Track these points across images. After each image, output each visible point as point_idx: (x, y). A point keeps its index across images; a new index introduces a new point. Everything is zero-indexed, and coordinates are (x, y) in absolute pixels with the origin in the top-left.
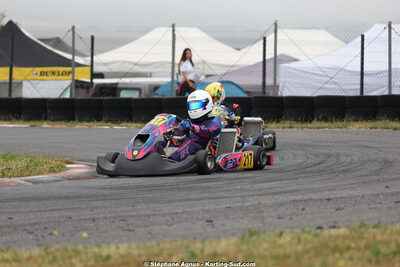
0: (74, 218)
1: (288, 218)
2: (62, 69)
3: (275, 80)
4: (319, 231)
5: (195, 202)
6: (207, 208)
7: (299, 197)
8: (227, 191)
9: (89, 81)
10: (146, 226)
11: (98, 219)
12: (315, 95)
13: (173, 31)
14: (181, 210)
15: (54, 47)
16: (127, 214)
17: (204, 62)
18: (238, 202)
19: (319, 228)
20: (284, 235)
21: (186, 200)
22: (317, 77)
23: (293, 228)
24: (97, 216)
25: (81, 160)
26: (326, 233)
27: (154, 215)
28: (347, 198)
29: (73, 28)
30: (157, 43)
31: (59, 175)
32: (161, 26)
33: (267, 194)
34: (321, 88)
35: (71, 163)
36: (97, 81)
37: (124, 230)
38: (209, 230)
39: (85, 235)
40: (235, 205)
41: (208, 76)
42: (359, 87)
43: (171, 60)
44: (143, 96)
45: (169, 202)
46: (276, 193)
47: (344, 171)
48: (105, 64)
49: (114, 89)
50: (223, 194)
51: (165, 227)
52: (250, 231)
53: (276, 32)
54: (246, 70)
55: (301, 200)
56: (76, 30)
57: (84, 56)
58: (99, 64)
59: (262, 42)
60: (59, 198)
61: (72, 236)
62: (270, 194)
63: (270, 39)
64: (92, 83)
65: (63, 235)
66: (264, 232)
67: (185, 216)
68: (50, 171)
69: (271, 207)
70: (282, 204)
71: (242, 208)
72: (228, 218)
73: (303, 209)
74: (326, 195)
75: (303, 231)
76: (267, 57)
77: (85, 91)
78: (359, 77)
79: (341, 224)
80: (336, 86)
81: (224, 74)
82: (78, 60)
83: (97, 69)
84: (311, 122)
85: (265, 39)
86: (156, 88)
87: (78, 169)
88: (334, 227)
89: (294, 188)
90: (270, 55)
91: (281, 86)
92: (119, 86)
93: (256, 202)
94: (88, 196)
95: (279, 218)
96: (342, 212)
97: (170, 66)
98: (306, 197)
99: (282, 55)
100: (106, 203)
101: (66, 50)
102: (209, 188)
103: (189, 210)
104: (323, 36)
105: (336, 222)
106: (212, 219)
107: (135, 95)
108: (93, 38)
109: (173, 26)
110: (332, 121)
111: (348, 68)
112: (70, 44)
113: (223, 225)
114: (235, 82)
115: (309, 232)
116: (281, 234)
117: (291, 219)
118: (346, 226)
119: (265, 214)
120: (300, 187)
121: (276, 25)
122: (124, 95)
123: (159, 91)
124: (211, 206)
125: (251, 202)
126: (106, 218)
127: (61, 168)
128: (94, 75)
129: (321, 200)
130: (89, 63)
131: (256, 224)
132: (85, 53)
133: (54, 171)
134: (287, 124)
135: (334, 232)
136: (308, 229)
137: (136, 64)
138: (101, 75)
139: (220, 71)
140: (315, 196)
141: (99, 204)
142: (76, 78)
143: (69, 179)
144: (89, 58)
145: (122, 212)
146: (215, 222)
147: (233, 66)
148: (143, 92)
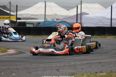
0: (10, 69)
1: (85, 69)
2: (6, 16)
3: (81, 21)
4: (96, 74)
5: (53, 63)
6: (57, 65)
7: (89, 62)
8: (64, 59)
9: (15, 21)
10: (36, 71)
11: (19, 69)
12: (95, 26)
13: (45, 3)
14: (48, 66)
15: (3, 9)
16: (29, 67)
17: (56, 15)
18: (68, 64)
19: (96, 73)
20: (84, 75)
21: (50, 63)
22: (96, 20)
23: (87, 72)
24: (18, 68)
25: (12, 48)
26: (99, 74)
27: (38, 68)
28: (106, 62)
29: (10, 2)
30: (39, 8)
31: (5, 54)
32: (41, 2)
33: (78, 61)
34: (97, 24)
35: (9, 49)
36: (18, 21)
37: (28, 73)
38: (58, 73)
39: (14, 74)
40: (67, 64)
41: (57, 19)
42: (110, 24)
43: (44, 14)
44: (34, 26)
45: (44, 63)
46: (81, 60)
47: (105, 53)
48: (21, 15)
49: (24, 24)
50: (62, 61)
51: (42, 72)
52: (72, 73)
53: (81, 4)
54: (71, 17)
55: (89, 63)
56: (11, 3)
57: (14, 12)
58: (19, 15)
59: (76, 8)
60: (5, 61)
61: (9, 75)
62: (79, 61)
63: (79, 6)
64: (16, 21)
65: (6, 74)
66: (77, 74)
67: (49, 68)
68: (2, 52)
69: (79, 65)
70: (83, 64)
71: (69, 66)
72: (64, 69)
73: (91, 66)
74: (99, 61)
75: (91, 74)
76: (78, 13)
77: (14, 24)
78: (110, 20)
79: (104, 71)
80: (102, 23)
81: (63, 19)
82: (12, 13)
83: (18, 16)
85: (77, 7)
86: (39, 23)
87: (11, 51)
88: (101, 72)
89: (88, 59)
90: (79, 12)
91: (83, 23)
92: (26, 22)
93: (74, 64)
94: (15, 61)
95: (82, 69)
96: (104, 67)
97: (44, 16)
98: (92, 62)
99: (83, 12)
100: (22, 63)
101: (7, 10)
102: (58, 58)
103: (51, 66)
104: (98, 6)
105: (102, 71)
106: (59, 69)
107: (32, 26)
108: (17, 6)
109: (45, 2)
110: (101, 35)
111: (106, 17)
112: (9, 8)
113: (62, 71)
114: (67, 22)
115: (93, 74)
116: (83, 75)
117: (86, 69)
118: (105, 72)
119: (77, 68)
120: (89, 58)
121: (81, 2)
122: (28, 26)
123: (40, 25)
124: (58, 65)
125: (73, 63)
126: (22, 68)
127: (6, 51)
128: (17, 19)
129: (97, 63)
130: (15, 14)
131: (74, 71)
132: (14, 11)
133: (3, 52)
135: (101, 74)
136: (92, 73)
137: (32, 15)
138: (20, 19)
139: (61, 18)
140: (95, 62)
141: (19, 63)
142: (11, 20)
143: (8, 55)
144: (16, 13)
145: (27, 66)
146: (60, 70)
147: (66, 16)
148: (34, 25)
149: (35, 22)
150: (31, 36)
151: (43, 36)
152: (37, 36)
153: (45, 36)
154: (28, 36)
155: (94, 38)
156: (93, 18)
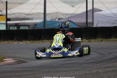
3: (93, 20)
12: (112, 26)
34: (114, 23)
36: (8, 22)
43: (43, 12)
44: (30, 28)
76: (88, 9)
81: (69, 18)
84: (110, 38)
86: (36, 24)
91: (95, 22)
92: (20, 24)
97: (43, 15)
107: (27, 28)
114: (74, 21)
122: (22, 28)
127: (2, 60)
134: (100, 40)
144: (4, 12)
147: (73, 14)
148: (30, 26)
149: (31, 23)
150: (28, 41)
151: (44, 41)
152: (36, 41)
153: (47, 41)
154: (24, 41)
155: (112, 41)
156: (107, 15)
